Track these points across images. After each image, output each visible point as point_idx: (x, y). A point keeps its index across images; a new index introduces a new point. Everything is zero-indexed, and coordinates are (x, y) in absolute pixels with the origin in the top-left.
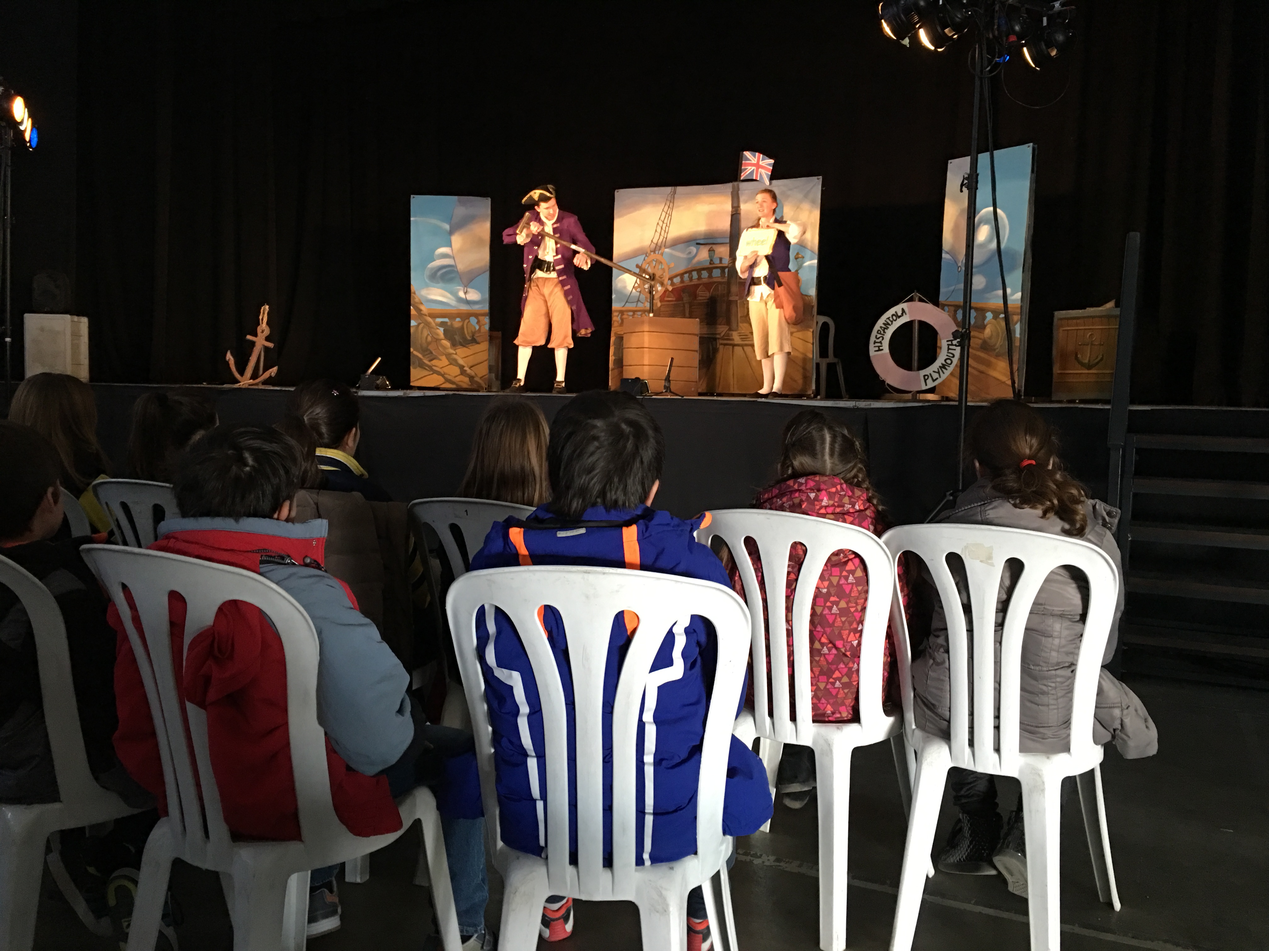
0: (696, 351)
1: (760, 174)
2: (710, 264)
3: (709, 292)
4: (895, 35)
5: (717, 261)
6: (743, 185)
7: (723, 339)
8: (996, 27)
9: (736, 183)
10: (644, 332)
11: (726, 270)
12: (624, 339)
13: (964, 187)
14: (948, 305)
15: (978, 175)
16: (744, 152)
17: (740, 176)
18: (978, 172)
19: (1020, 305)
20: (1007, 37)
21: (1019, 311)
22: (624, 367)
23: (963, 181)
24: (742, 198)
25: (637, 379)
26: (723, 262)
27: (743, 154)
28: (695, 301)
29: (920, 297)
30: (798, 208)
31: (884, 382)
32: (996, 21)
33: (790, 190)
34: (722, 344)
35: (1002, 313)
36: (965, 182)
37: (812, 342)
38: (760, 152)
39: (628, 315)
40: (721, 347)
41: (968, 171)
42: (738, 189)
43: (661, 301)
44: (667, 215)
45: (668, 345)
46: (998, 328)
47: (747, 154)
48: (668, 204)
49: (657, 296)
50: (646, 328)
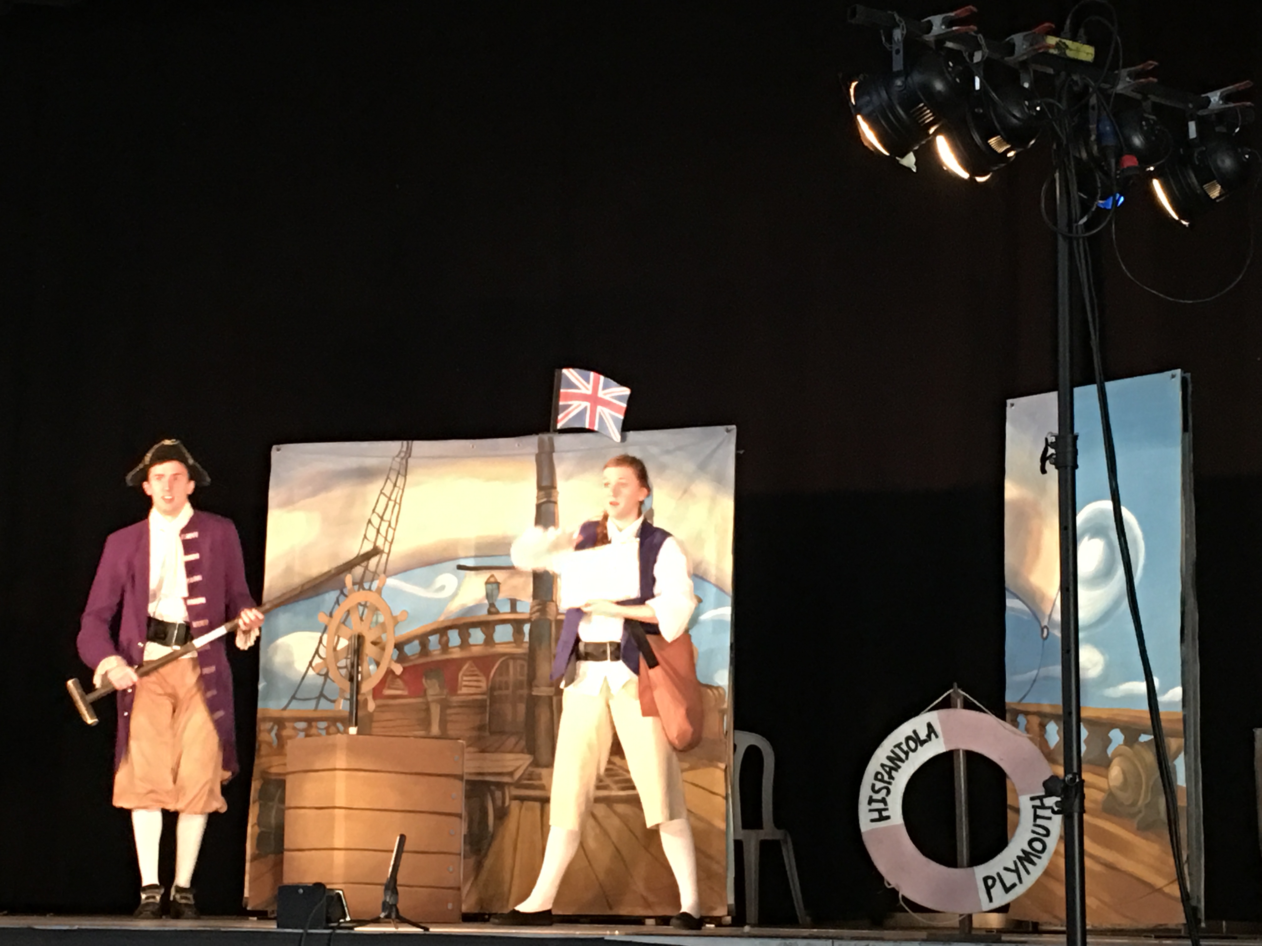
0: (459, 816)
1: (601, 418)
2: (490, 613)
3: (487, 676)
4: (885, 146)
5: (504, 608)
6: (561, 441)
7: (518, 785)
8: (1093, 138)
9: (545, 437)
10: (335, 769)
11: (527, 628)
12: (288, 786)
13: (1048, 462)
14: (1026, 713)
15: (1075, 438)
16: (564, 371)
17: (556, 422)
18: (1076, 431)
19: (1181, 717)
20: (1119, 158)
21: (1180, 727)
22: (287, 854)
23: (1046, 451)
24: (560, 470)
25: (319, 886)
26: (519, 609)
27: (561, 374)
28: (455, 699)
29: (965, 698)
30: (685, 491)
31: (894, 892)
32: (1093, 126)
33: (668, 452)
34: (516, 798)
35: (1145, 733)
36: (1049, 453)
37: (724, 795)
38: (599, 371)
39: (295, 728)
40: (515, 804)
41: (1056, 431)
42: (552, 450)
43: (374, 698)
44: (391, 504)
45: (392, 800)
46: (1139, 766)
47: (570, 374)
48: (393, 478)
49: (367, 687)
50: (341, 761)
